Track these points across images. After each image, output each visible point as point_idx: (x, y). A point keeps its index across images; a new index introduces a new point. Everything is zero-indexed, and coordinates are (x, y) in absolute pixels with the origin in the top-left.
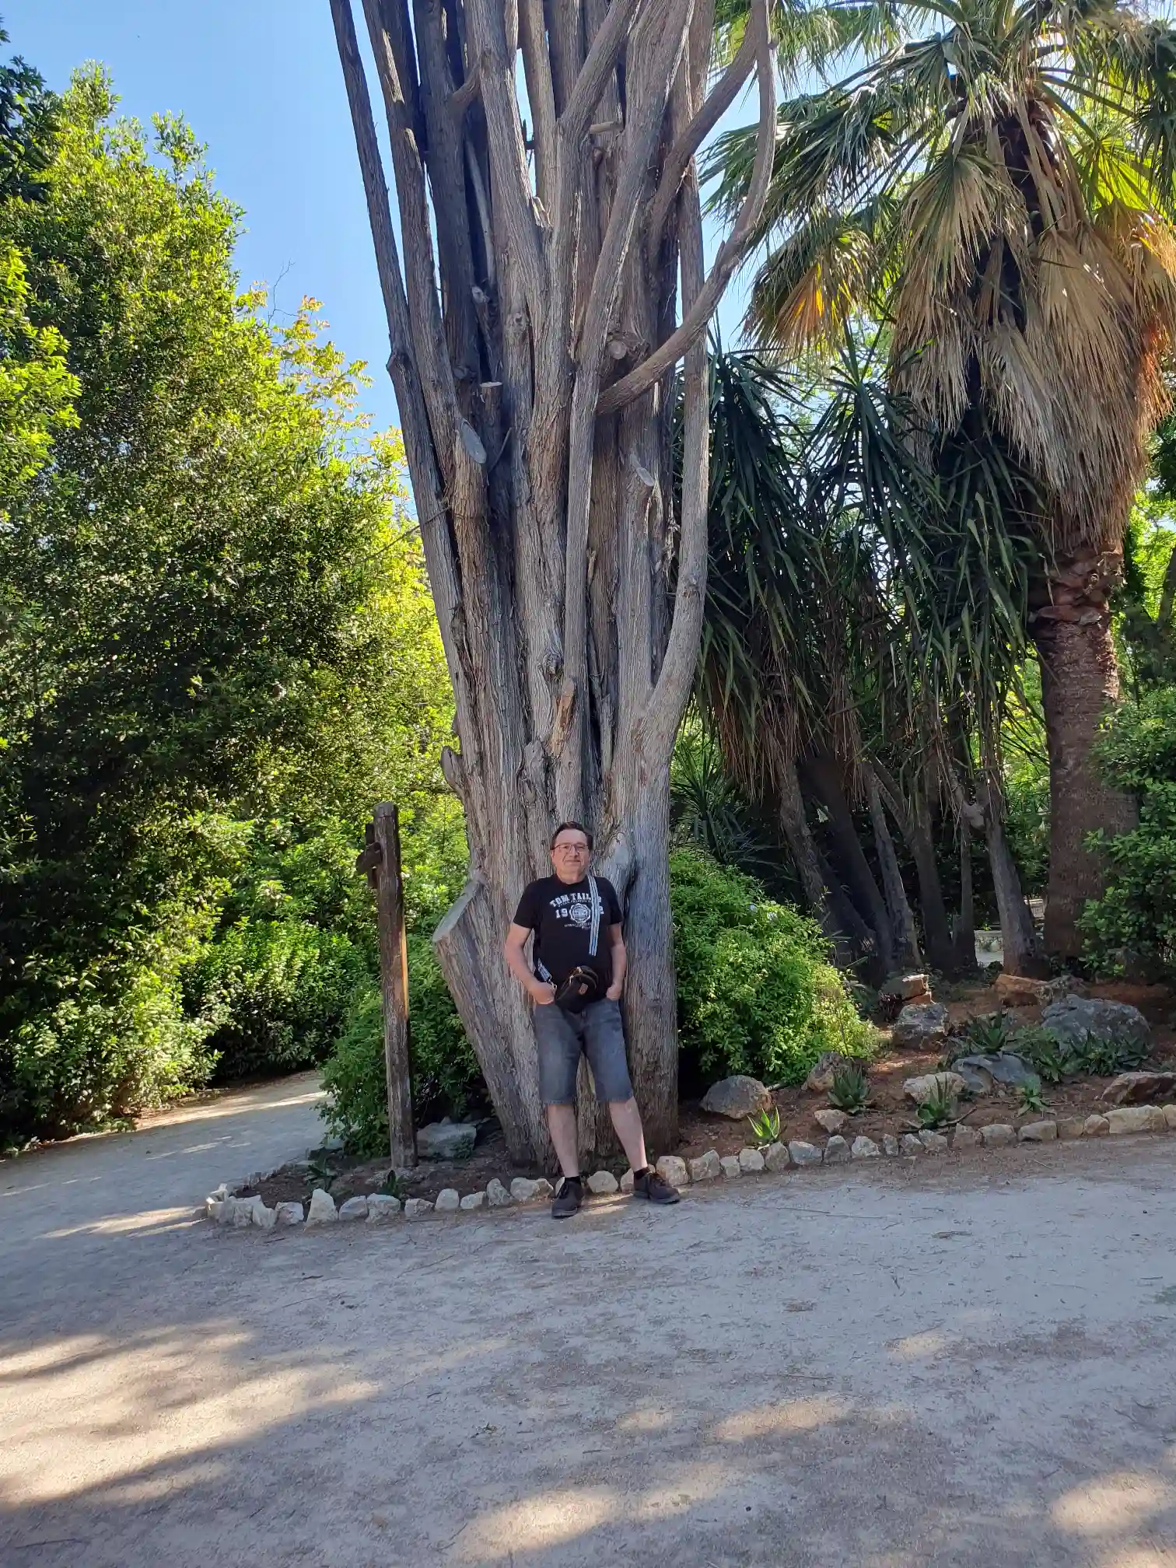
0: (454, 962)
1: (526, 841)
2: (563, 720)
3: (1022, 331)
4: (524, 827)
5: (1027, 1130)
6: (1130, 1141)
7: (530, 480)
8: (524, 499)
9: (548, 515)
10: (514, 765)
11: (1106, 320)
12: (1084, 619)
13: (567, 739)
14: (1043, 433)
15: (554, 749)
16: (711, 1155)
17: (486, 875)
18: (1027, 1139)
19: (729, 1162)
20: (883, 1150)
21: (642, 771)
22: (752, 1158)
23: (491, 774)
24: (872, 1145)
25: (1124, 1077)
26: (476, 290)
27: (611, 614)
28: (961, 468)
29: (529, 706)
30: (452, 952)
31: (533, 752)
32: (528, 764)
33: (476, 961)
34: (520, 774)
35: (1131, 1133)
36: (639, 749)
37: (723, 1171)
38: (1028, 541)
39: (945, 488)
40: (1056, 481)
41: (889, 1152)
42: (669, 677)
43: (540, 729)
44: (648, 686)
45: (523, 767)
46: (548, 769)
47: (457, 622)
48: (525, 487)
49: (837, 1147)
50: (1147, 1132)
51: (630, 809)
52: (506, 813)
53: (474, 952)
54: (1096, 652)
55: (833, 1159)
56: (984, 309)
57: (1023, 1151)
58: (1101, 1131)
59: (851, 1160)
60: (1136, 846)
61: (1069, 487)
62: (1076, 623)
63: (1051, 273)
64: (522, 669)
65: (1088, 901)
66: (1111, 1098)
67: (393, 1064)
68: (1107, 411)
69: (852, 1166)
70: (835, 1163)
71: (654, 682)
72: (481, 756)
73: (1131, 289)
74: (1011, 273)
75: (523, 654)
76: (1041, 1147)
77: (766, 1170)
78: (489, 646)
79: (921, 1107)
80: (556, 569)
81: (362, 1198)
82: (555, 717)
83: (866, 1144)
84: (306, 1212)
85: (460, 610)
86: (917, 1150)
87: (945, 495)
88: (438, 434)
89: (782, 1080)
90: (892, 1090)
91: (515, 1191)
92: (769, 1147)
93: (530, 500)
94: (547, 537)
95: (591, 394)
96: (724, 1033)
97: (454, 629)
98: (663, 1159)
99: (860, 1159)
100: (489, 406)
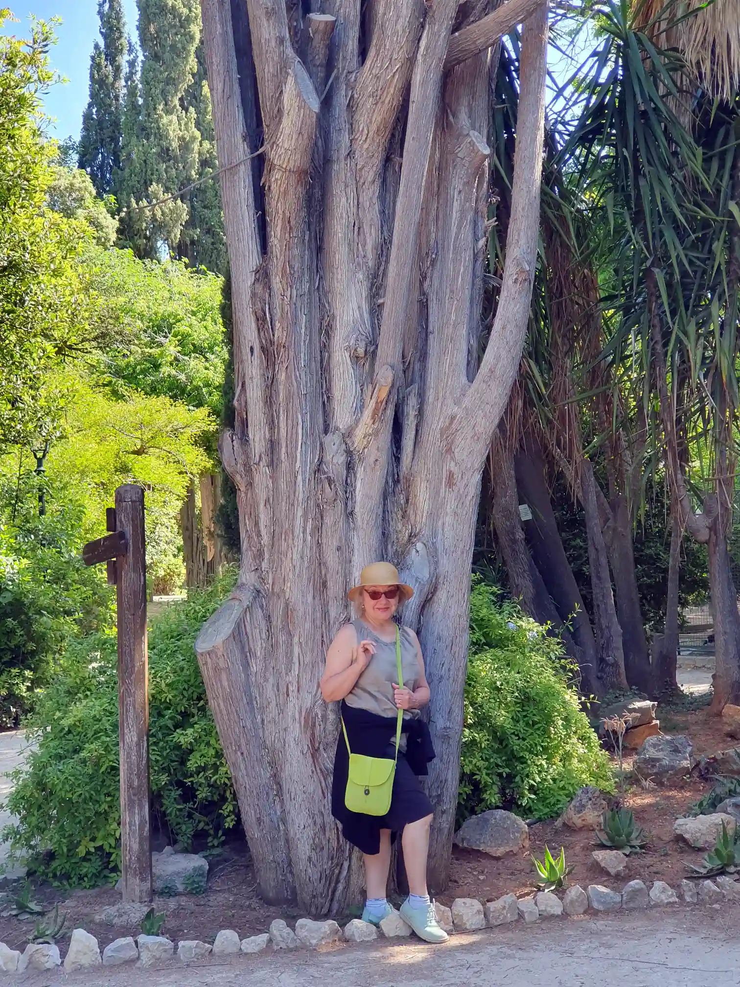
0: (224, 676)
1: (319, 544)
2: (376, 410)
4: (318, 529)
7: (352, 131)
8: (344, 152)
9: (370, 173)
10: (312, 459)
13: (376, 433)
15: (358, 440)
16: (508, 899)
17: (263, 580)
19: (526, 903)
20: (681, 896)
21: (451, 475)
22: (548, 901)
23: (285, 465)
24: (670, 891)
27: (423, 293)
29: (329, 389)
30: (222, 664)
31: (332, 442)
32: (328, 457)
33: (247, 676)
34: (318, 470)
36: (450, 449)
37: (521, 915)
41: (688, 899)
42: (492, 371)
43: (342, 418)
44: (464, 379)
45: (321, 462)
46: (350, 467)
47: (259, 288)
48: (345, 139)
49: (636, 892)
51: (434, 515)
52: (300, 513)
53: (246, 666)
55: (632, 905)
59: (650, 907)
64: (325, 348)
67: (130, 786)
69: (654, 913)
70: (634, 909)
71: (471, 378)
72: (273, 445)
75: (327, 330)
77: (565, 915)
78: (295, 319)
79: (700, 850)
80: (371, 237)
81: (130, 940)
82: (362, 407)
83: (664, 891)
84: (63, 955)
85: (263, 275)
86: (720, 898)
87: (707, 171)
88: (266, 70)
89: (537, 815)
90: (658, 831)
91: (302, 933)
92: (560, 889)
93: (350, 154)
94: (365, 198)
95: (441, 50)
96: (481, 764)
97: (254, 295)
98: (459, 901)
99: (657, 905)
100: (318, 42)
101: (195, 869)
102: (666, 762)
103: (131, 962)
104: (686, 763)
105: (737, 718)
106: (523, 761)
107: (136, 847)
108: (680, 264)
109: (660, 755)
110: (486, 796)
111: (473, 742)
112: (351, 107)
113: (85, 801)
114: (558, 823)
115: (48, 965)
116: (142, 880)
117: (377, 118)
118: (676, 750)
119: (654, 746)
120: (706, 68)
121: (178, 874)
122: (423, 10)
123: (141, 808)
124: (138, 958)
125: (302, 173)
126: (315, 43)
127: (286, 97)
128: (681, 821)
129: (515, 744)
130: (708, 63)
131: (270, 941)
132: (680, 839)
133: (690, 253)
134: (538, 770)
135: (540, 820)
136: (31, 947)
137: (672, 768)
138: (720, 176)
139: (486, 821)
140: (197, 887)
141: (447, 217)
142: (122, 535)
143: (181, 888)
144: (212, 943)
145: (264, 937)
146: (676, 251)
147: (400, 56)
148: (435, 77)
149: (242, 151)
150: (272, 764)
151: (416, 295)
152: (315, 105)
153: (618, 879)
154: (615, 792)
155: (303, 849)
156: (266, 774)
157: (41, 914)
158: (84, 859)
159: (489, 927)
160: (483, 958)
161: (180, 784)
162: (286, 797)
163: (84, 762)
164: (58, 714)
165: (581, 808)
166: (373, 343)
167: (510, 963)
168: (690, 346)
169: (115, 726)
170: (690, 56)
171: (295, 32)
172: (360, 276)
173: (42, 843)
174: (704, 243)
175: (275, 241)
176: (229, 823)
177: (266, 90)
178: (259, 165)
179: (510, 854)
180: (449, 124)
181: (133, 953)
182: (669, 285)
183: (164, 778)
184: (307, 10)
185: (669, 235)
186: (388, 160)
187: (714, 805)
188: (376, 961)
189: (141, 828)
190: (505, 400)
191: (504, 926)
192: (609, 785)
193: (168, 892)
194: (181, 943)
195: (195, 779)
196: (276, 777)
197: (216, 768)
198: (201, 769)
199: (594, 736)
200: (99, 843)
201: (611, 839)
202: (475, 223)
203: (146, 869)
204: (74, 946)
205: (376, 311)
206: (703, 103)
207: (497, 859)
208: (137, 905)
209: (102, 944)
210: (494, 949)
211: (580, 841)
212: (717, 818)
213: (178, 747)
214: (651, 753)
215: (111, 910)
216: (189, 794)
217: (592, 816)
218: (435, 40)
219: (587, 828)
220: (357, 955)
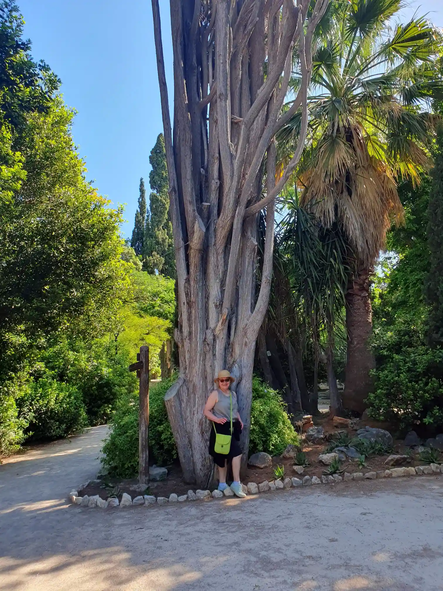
0: (173, 408)
1: (204, 365)
2: (222, 322)
3: (351, 197)
4: (204, 360)
5: (368, 475)
6: (400, 480)
7: (215, 238)
8: (213, 244)
9: (221, 250)
10: (203, 337)
11: (376, 196)
12: (362, 295)
13: (223, 330)
14: (358, 232)
15: (217, 332)
16: (265, 483)
17: (186, 376)
18: (368, 478)
19: (271, 484)
20: (322, 481)
21: (246, 342)
22: (279, 483)
23: (194, 340)
24: (318, 479)
25: (391, 457)
26: (202, 169)
27: (237, 286)
28: (329, 240)
29: (208, 316)
30: (173, 404)
31: (209, 332)
32: (207, 337)
33: (181, 408)
34: (204, 341)
35: (399, 477)
36: (246, 334)
37: (270, 488)
38: (349, 268)
39: (324, 245)
40: (360, 249)
41: (324, 482)
42: (258, 310)
43: (212, 325)
44: (250, 312)
45: (205, 338)
46: (214, 340)
47: (187, 285)
48: (213, 240)
49: (307, 480)
50: (404, 476)
51: (241, 355)
52: (199, 355)
53: (181, 405)
54: (366, 306)
55: (306, 484)
56: (340, 187)
57: (367, 482)
58: (390, 476)
59: (312, 485)
60: (387, 377)
61: (363, 252)
62: (360, 296)
63: (360, 179)
64: (207, 303)
65: (370, 394)
66: (387, 464)
67: (143, 445)
68: (375, 227)
69: (313, 487)
70: (307, 485)
71: (252, 312)
72: (190, 333)
73: (383, 188)
74: (348, 178)
75: (207, 297)
76: (373, 482)
77: (284, 488)
78: (198, 294)
79: (327, 465)
80: (221, 269)
81: (142, 497)
82: (218, 321)
83: (316, 479)
84: (120, 501)
85: (188, 281)
86: (334, 481)
87: (323, 249)
88: (189, 219)
89: (274, 453)
90: (313, 459)
91: (198, 495)
92: (283, 479)
93: (215, 245)
94: (219, 258)
95: (243, 212)
96: (257, 437)
97: (185, 287)
98: (250, 484)
99: (314, 484)
100: (205, 211)
101: (163, 472)
102: (316, 436)
103: (142, 504)
104: (322, 436)
105: (338, 421)
106: (270, 436)
107: (144, 465)
108: (316, 277)
109: (314, 433)
110: (258, 447)
111: (254, 429)
112: (215, 230)
113: (128, 450)
114: (281, 456)
115: (115, 505)
116: (146, 476)
117: (223, 234)
118: (318, 432)
119: (311, 430)
120: (322, 218)
121: (157, 474)
122: (237, 202)
123: (146, 452)
124: (144, 503)
125: (200, 250)
126: (204, 211)
127: (195, 227)
128: (321, 456)
129: (267, 430)
130: (323, 218)
131: (188, 497)
132: (321, 461)
133: (319, 274)
134: (275, 438)
135: (275, 455)
136: (110, 499)
137: (318, 438)
138: (327, 250)
139: (258, 456)
140: (164, 479)
141: (244, 263)
142: (142, 362)
143: (158, 479)
144: (168, 498)
145: (186, 496)
146: (314, 273)
147: (230, 215)
148: (241, 221)
149: (182, 243)
150: (189, 437)
151: (235, 287)
152: (204, 230)
153: (301, 476)
154: (299, 446)
155: (199, 466)
156: (187, 442)
157: (113, 487)
158: (127, 469)
159: (259, 492)
160: (257, 503)
161: (159, 444)
162: (193, 448)
163: (127, 436)
164: (120, 420)
165: (288, 451)
166: (222, 301)
167: (267, 505)
168: (319, 302)
169: (138, 424)
170: (317, 215)
171: (198, 208)
172: (218, 281)
173: (114, 464)
174: (323, 270)
175: (192, 270)
176: (175, 457)
177: (189, 224)
178: (187, 248)
179: (266, 467)
180: (245, 236)
181: (143, 501)
182: (312, 283)
183: (153, 442)
184: (202, 201)
185: (312, 269)
186: (226, 246)
187: (331, 450)
188: (222, 504)
189: (146, 459)
190: (262, 319)
191: (264, 492)
192: (297, 444)
193: (154, 480)
194: (158, 498)
195: (164, 442)
196: (190, 442)
197: (170, 439)
198: (165, 439)
199: (292, 427)
200: (132, 464)
201: (298, 462)
202: (253, 266)
203: (147, 472)
204: (123, 499)
205: (222, 292)
206: (321, 229)
207: (262, 469)
208: (144, 485)
209: (133, 498)
210: (261, 500)
211: (288, 463)
212: (333, 454)
213: (158, 431)
214: (311, 433)
215: (135, 486)
216: (161, 447)
217: (292, 454)
218: (241, 210)
219: (291, 458)
220: (216, 502)
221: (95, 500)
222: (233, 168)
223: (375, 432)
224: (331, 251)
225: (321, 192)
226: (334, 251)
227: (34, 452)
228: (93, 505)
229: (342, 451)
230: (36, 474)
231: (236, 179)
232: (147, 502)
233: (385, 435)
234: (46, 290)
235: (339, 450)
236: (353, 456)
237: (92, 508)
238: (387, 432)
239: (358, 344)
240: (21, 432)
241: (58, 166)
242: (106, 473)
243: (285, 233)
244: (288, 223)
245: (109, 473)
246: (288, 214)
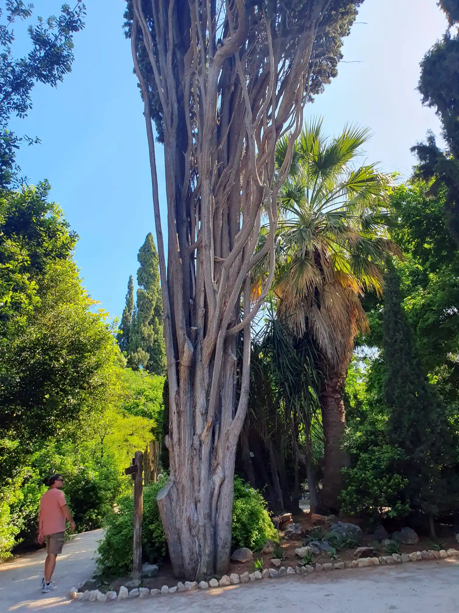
0: (165, 508)
1: (192, 468)
2: (207, 430)
3: (320, 309)
4: (192, 463)
5: (337, 565)
6: (365, 569)
7: (201, 355)
8: (200, 359)
9: (206, 366)
10: (191, 443)
11: (342, 308)
12: (335, 397)
13: (208, 435)
14: (326, 341)
15: (203, 437)
16: (246, 574)
17: (176, 478)
18: (337, 568)
19: (251, 576)
20: (296, 572)
21: (228, 447)
22: (258, 574)
23: (183, 445)
24: (293, 570)
25: (359, 549)
26: (191, 300)
27: (220, 396)
28: (302, 348)
29: (195, 423)
30: (164, 504)
31: (196, 438)
32: (195, 442)
33: (171, 507)
34: (192, 446)
35: (364, 566)
36: (228, 439)
37: (250, 578)
38: (321, 372)
39: (297, 353)
40: (330, 356)
41: (298, 572)
42: (239, 417)
43: (198, 431)
44: (231, 419)
45: (193, 444)
46: (201, 445)
47: (177, 396)
48: (200, 357)
49: (283, 571)
50: (369, 566)
51: (224, 458)
52: (187, 459)
53: (171, 504)
54: (339, 407)
55: (282, 575)
56: (310, 301)
57: (336, 572)
58: (356, 566)
59: (287, 575)
60: (356, 474)
61: (333, 358)
62: (333, 398)
63: (327, 294)
64: (194, 411)
65: (342, 491)
66: (356, 555)
67: (137, 542)
68: (343, 335)
69: (288, 577)
71: (233, 419)
72: (180, 439)
73: (349, 300)
74: (317, 293)
75: (195, 407)
76: (341, 571)
77: (262, 578)
78: (186, 404)
79: (302, 558)
80: (207, 381)
81: (137, 589)
82: (204, 428)
83: (291, 570)
84: (118, 595)
85: (178, 393)
86: (306, 571)
87: (297, 355)
88: (180, 341)
89: (255, 549)
90: (291, 553)
91: (187, 586)
92: (261, 571)
93: (201, 361)
94: (205, 372)
95: (224, 334)
96: (239, 533)
97: (175, 398)
98: (232, 574)
99: (289, 575)
100: (193, 334)
101: (154, 569)
102: (294, 532)
103: (138, 596)
104: (299, 532)
105: (316, 518)
106: (251, 532)
107: (138, 562)
109: (292, 530)
110: (240, 544)
111: (236, 527)
112: (202, 349)
113: (122, 548)
114: (262, 551)
115: (113, 598)
116: (139, 572)
117: (208, 352)
118: (296, 528)
119: (290, 527)
120: (295, 329)
121: (149, 571)
122: (219, 326)
123: (140, 549)
124: (139, 595)
125: (188, 367)
127: (185, 348)
128: (297, 549)
129: (249, 527)
131: (177, 589)
132: (297, 555)
133: (295, 378)
134: (255, 535)
135: (256, 551)
136: (108, 593)
137: (295, 534)
138: (301, 357)
139: (240, 551)
140: (155, 575)
141: (226, 376)
142: (136, 466)
143: (150, 575)
144: (161, 589)
145: (175, 588)
146: (290, 378)
147: (213, 337)
148: (222, 341)
149: (173, 360)
150: (178, 534)
151: (218, 396)
152: (192, 350)
153: (278, 568)
154: (278, 542)
155: (187, 560)
156: (176, 537)
157: (107, 585)
158: (121, 567)
159: (240, 583)
160: (239, 591)
161: (151, 542)
162: (182, 544)
163: (122, 535)
164: (114, 521)
165: (268, 547)
166: (207, 410)
167: (246, 592)
168: (296, 404)
169: (132, 524)
170: (291, 326)
171: (187, 331)
172: (203, 392)
173: (108, 563)
174: (298, 375)
175: (181, 384)
176: (164, 554)
177: (180, 347)
178: (178, 365)
179: (247, 562)
180: (226, 352)
181: (138, 593)
182: (289, 386)
183: (146, 540)
184: (191, 326)
185: (288, 373)
186: (211, 362)
187: (307, 544)
188: (208, 594)
189: (139, 556)
190: (242, 425)
191: (246, 582)
192: (276, 540)
193: (146, 577)
194: (152, 590)
195: (155, 540)
196: (179, 538)
197: (161, 536)
198: (156, 537)
199: (272, 524)
200: (126, 562)
201: (277, 556)
202: (233, 377)
203: (140, 569)
204: (121, 592)
205: (208, 401)
206: (295, 339)
207: (244, 563)
208: (137, 581)
209: (129, 591)
210: (242, 588)
211: (268, 557)
212: (306, 548)
213: (150, 530)
214: (290, 529)
215: (130, 582)
216: (153, 545)
217: (271, 549)
218: (223, 333)
219: (270, 553)
220: (202, 592)
221: (96, 594)
222: (216, 301)
223: (346, 527)
224: (305, 357)
225: (293, 306)
226: (307, 357)
227: (24, 560)
228: (94, 599)
229: (316, 545)
230: (31, 578)
231: (218, 309)
232: (141, 594)
233: (355, 529)
234: (46, 399)
235: (313, 544)
236: (325, 549)
237: (92, 602)
238: (357, 527)
239: (333, 443)
240: (12, 539)
241: (62, 286)
242: (100, 573)
243: (263, 341)
244: (266, 332)
245: (103, 574)
246: (266, 325)
